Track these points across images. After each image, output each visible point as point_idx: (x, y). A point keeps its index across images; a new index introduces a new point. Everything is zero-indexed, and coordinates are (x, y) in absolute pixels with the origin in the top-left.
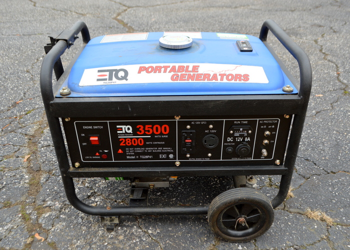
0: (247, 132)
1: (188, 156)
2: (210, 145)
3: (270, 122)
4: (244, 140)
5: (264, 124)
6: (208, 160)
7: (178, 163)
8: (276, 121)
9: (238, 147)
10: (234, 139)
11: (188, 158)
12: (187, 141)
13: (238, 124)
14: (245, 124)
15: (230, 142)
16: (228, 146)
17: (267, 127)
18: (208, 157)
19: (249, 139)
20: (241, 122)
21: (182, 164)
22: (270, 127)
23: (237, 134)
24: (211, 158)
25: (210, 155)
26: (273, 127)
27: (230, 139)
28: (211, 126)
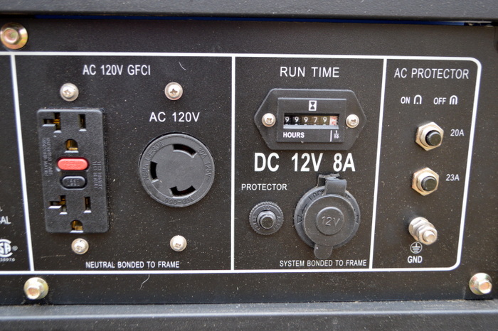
0: (342, 122)
1: (80, 245)
2: (175, 192)
3: (439, 73)
4: (327, 168)
5: (412, 86)
6: (172, 269)
7: (36, 286)
8: (465, 74)
9: (301, 202)
10: (285, 160)
11: (79, 261)
12: (65, 164)
13: (297, 82)
14: (328, 82)
15: (266, 176)
16: (260, 196)
17: (429, 100)
18: (173, 255)
19: (350, 164)
20: (309, 72)
21: (58, 294)
22: (438, 101)
23: (294, 132)
24: (184, 258)
25: (178, 242)
26: (454, 100)
27: (264, 162)
28: (174, 90)
